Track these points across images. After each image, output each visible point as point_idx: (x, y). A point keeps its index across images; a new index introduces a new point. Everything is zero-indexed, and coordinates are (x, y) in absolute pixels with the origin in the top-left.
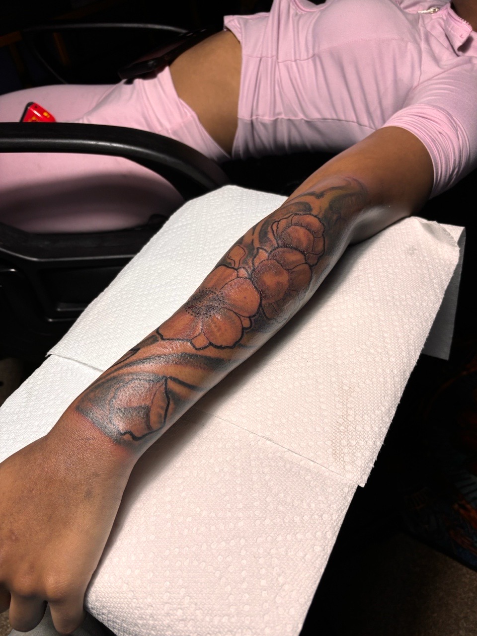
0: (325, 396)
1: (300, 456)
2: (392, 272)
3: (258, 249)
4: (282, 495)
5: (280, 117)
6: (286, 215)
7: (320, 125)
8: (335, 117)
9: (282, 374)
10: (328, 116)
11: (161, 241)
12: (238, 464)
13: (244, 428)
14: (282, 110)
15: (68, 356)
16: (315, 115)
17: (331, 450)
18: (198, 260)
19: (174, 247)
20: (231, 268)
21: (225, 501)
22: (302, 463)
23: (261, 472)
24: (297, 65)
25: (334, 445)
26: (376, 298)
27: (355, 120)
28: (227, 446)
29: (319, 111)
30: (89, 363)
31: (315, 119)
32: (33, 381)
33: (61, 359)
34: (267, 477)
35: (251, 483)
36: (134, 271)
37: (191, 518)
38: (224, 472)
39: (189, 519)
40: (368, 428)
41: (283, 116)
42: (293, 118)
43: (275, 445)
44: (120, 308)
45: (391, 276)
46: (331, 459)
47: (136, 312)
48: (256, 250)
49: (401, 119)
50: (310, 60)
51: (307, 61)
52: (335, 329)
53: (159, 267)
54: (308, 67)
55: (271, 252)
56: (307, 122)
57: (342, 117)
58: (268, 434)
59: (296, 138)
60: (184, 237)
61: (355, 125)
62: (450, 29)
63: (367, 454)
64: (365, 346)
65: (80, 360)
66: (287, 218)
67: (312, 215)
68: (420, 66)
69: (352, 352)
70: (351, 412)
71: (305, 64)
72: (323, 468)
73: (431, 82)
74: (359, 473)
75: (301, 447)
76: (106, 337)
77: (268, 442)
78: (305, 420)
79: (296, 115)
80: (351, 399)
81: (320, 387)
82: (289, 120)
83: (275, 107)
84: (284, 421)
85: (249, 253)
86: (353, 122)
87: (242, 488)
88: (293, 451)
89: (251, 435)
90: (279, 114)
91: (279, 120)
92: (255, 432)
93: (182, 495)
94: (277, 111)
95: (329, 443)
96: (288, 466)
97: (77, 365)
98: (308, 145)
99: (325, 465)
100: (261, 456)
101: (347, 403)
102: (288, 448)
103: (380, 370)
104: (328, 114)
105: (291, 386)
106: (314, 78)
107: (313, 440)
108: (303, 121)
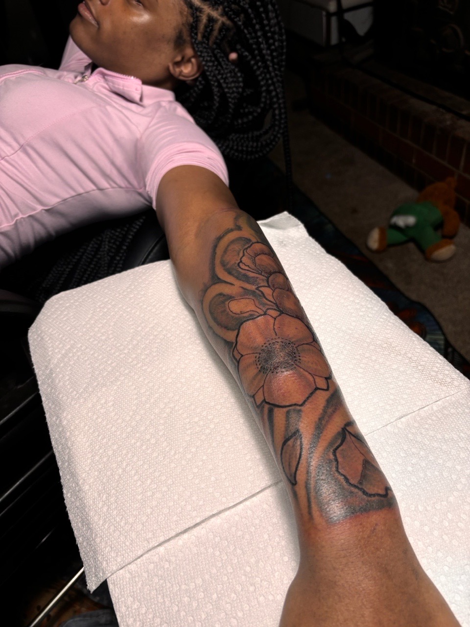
0: (385, 360)
1: (428, 407)
2: (294, 263)
3: (257, 289)
4: (462, 434)
5: (18, 218)
6: (239, 254)
7: (62, 208)
8: (74, 194)
9: (342, 374)
10: (66, 196)
11: (61, 384)
12: (413, 450)
13: (378, 428)
14: (17, 211)
15: (140, 553)
16: (53, 201)
17: (435, 384)
18: (136, 364)
19: (90, 376)
20: (258, 316)
21: (448, 477)
22: (435, 408)
23: (431, 438)
24: (7, 161)
25: (432, 380)
26: (312, 284)
27: (94, 187)
28: (388, 450)
29: (56, 195)
30: (179, 530)
31: (56, 203)
32: (132, 620)
33: (132, 567)
34: (439, 436)
35: (439, 450)
36: (75, 428)
37: (449, 514)
38: (416, 464)
39: (450, 516)
40: (428, 356)
41: (21, 216)
42: (33, 213)
43: (409, 416)
44: (125, 464)
45: (298, 266)
46: (445, 388)
47: (150, 450)
48: (257, 291)
49: (172, 161)
50: (19, 151)
51: (15, 154)
52: (322, 320)
53: (103, 401)
54: (21, 159)
55: (268, 284)
56: (47, 211)
57: (81, 191)
58: (397, 414)
59: (40, 231)
60: (86, 361)
61: (97, 192)
62: (121, 88)
63: (448, 368)
64: (353, 315)
65: (162, 539)
66: (244, 255)
67: (255, 243)
68: (130, 120)
69: (354, 324)
70: (410, 355)
71: (15, 157)
72: (447, 398)
73: (151, 130)
74: (463, 381)
75: (424, 400)
76: (158, 495)
77: (403, 420)
78: (400, 383)
79: (34, 210)
80: (397, 348)
81: (374, 358)
82: (31, 216)
83: (9, 211)
84: (392, 397)
85: (255, 296)
86: (94, 190)
87: (441, 458)
88: (423, 407)
89: (389, 427)
90: (16, 215)
91: (18, 221)
92: (388, 423)
93: (421, 510)
94: (13, 213)
95: (429, 381)
96: (434, 418)
97: (161, 549)
98: (53, 233)
99: (447, 395)
100: (414, 431)
101: (400, 352)
102: (418, 408)
103: (382, 320)
104: (66, 194)
105: (360, 375)
106: (34, 166)
107: (422, 389)
108: (43, 211)
